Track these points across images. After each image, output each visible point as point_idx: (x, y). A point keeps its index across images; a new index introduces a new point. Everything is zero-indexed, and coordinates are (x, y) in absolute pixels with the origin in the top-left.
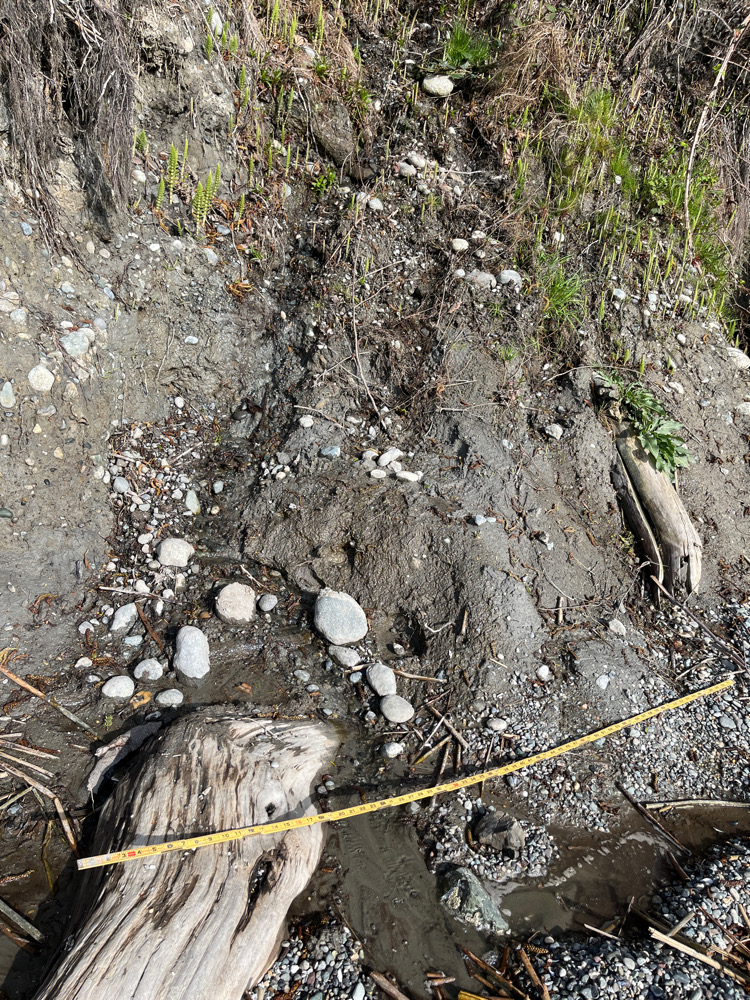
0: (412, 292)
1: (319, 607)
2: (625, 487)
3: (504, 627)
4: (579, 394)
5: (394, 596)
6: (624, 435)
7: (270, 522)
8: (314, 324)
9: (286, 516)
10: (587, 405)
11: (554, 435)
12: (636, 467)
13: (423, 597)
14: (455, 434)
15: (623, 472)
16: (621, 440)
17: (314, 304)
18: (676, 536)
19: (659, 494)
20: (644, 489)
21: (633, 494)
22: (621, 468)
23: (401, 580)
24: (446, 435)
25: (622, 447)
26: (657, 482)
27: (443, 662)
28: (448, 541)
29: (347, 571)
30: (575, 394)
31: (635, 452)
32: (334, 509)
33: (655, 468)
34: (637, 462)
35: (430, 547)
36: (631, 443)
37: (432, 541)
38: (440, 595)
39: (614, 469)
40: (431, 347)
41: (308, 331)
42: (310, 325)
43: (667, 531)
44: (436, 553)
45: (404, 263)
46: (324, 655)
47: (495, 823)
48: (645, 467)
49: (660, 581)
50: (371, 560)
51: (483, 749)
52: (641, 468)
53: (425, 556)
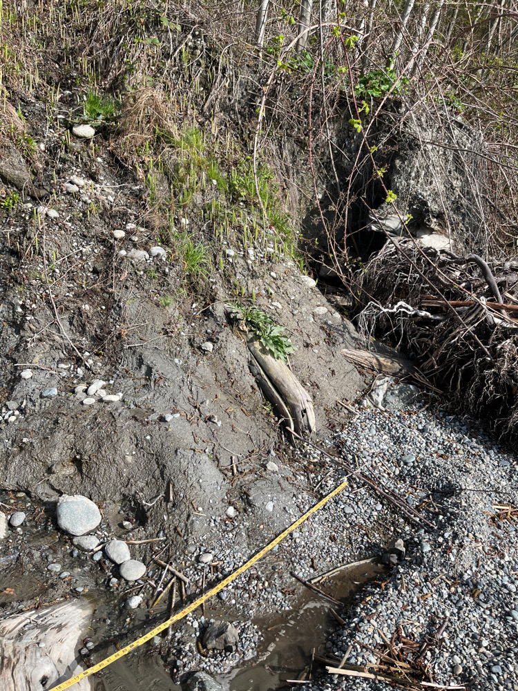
0: (91, 270)
1: (60, 511)
2: (259, 374)
3: (198, 488)
4: (219, 319)
5: (117, 487)
6: (251, 341)
7: (9, 457)
8: (21, 303)
9: (21, 449)
10: (225, 326)
11: (208, 349)
12: (263, 360)
13: (138, 482)
14: (141, 362)
15: (255, 364)
16: (250, 344)
17: (18, 288)
18: (296, 398)
19: (281, 374)
20: (271, 372)
21: (265, 377)
22: (254, 361)
23: (120, 474)
24: (135, 364)
25: (252, 349)
26: (278, 366)
27: (161, 525)
28: (148, 437)
29: (78, 478)
30: (216, 320)
31: (261, 351)
32: (59, 435)
33: (274, 358)
34: (263, 356)
35: (137, 445)
36: (257, 345)
37: (137, 440)
38: (150, 477)
39: (250, 363)
40: (112, 305)
41: (17, 309)
42: (18, 304)
43: (290, 396)
44: (142, 448)
45: (81, 251)
46: (70, 546)
47: (215, 631)
48: (268, 359)
49: (292, 429)
50: (94, 465)
51: (199, 579)
52: (266, 360)
53: (134, 453)
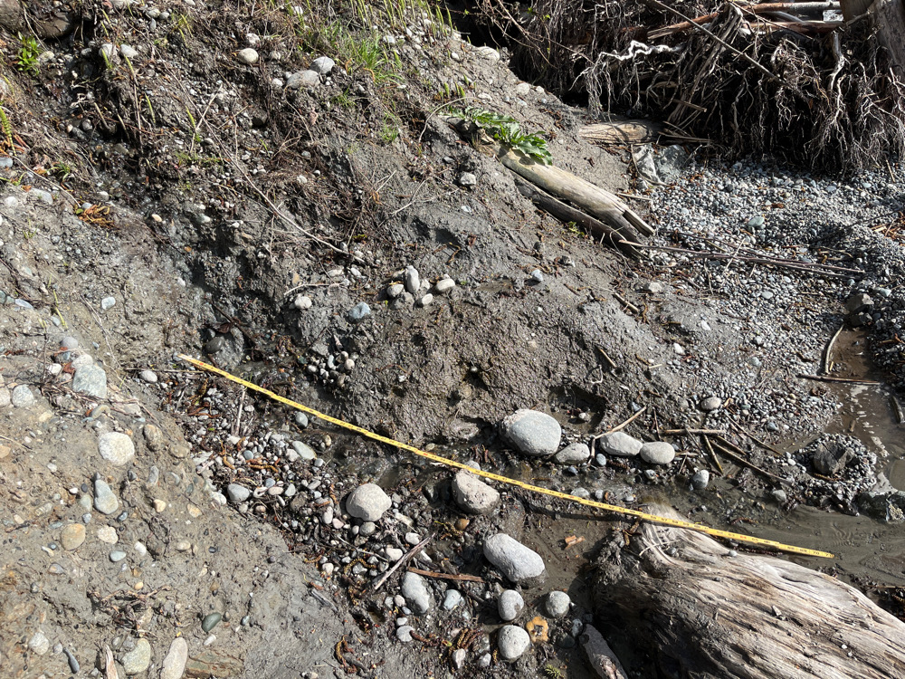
0: (251, 124)
2: (535, 192)
3: (630, 340)
4: (449, 139)
5: (538, 383)
6: (502, 153)
8: (203, 207)
9: (400, 393)
10: (462, 145)
11: (471, 182)
12: (531, 172)
13: (560, 366)
14: (422, 229)
15: (523, 179)
16: (504, 158)
17: (179, 189)
18: (604, 203)
19: (564, 182)
20: (550, 185)
21: (545, 194)
22: (520, 179)
23: (532, 367)
24: (412, 234)
25: (508, 163)
26: (553, 174)
27: (626, 397)
28: (540, 309)
29: (485, 395)
30: (444, 141)
31: (522, 161)
33: (543, 164)
34: (529, 168)
35: (530, 325)
36: (512, 155)
37: (528, 318)
38: (569, 354)
39: (517, 183)
40: (332, 166)
41: (201, 219)
42: (198, 210)
43: (594, 204)
44: (539, 325)
48: (536, 168)
49: (625, 241)
51: (730, 425)
52: (535, 171)
53: (533, 335)
